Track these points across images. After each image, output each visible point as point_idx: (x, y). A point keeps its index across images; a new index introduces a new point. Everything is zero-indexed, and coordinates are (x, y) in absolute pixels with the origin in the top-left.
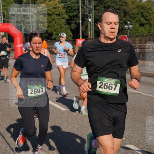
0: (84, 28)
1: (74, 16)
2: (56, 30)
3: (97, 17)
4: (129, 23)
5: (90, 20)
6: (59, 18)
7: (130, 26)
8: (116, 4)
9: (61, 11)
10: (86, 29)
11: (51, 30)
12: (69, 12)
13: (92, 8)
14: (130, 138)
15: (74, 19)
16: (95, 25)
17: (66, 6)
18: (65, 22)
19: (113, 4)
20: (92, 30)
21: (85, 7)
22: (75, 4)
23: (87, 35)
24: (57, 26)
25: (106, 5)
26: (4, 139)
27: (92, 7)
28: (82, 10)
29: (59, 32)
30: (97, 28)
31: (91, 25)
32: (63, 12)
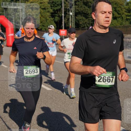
0: (66, 20)
1: (57, 10)
2: (42, 22)
3: (77, 11)
5: (71, 14)
6: (45, 12)
9: (46, 5)
10: (68, 21)
12: (53, 7)
13: (73, 4)
16: (75, 18)
17: (51, 1)
20: (73, 22)
21: (67, 3)
23: (69, 26)
24: (43, 18)
25: (85, 1)
27: (73, 2)
28: (65, 5)
29: (45, 24)
30: (77, 20)
31: (72, 18)
32: (48, 6)
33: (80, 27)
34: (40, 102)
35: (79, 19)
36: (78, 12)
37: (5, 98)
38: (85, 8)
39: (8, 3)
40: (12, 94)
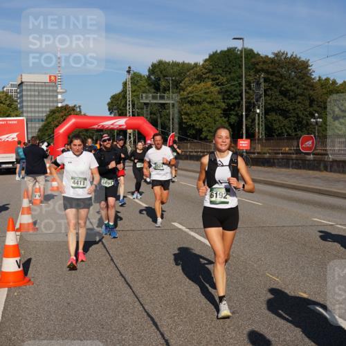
0: (249, 121)
1: (234, 105)
3: (269, 107)
4: (316, 115)
5: (258, 111)
6: (213, 108)
7: (319, 120)
8: (298, 88)
9: (215, 97)
10: (253, 124)
11: (200, 125)
12: (227, 99)
13: (262, 94)
14: (315, 294)
15: (235, 108)
16: (265, 118)
17: (223, 90)
18: (221, 113)
19: (293, 88)
20: (262, 125)
21: (251, 92)
22: (237, 87)
23: (254, 133)
24: (209, 118)
25: (283, 89)
27: (262, 92)
28: (247, 96)
29: (212, 128)
30: (269, 122)
31: (260, 118)
32: (218, 98)
33: (275, 132)
35: (272, 120)
36: (271, 108)
38: (282, 100)
39: (150, 95)
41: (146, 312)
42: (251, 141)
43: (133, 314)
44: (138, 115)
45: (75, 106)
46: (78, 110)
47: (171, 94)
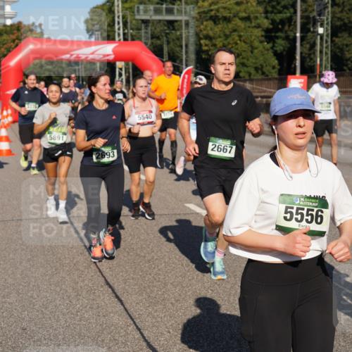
0: (306, 47)
1: (282, 22)
2: (241, 55)
3: (338, 23)
5: (321, 30)
6: (249, 27)
9: (252, 9)
10: (312, 51)
12: (272, 12)
13: (328, 2)
15: (283, 27)
16: (332, 41)
18: (262, 36)
20: (326, 53)
23: (314, 66)
24: (243, 44)
26: (122, 307)
28: (304, 7)
29: (248, 60)
30: (338, 48)
31: (324, 42)
32: (257, 12)
33: (347, 65)
34: (233, 278)
35: (343, 45)
36: (341, 26)
37: (141, 264)
39: (152, 7)
40: (159, 254)
41: (146, 340)
42: (308, 78)
43: (125, 344)
44: (133, 40)
45: (33, 24)
46: (38, 30)
47: (183, 6)
